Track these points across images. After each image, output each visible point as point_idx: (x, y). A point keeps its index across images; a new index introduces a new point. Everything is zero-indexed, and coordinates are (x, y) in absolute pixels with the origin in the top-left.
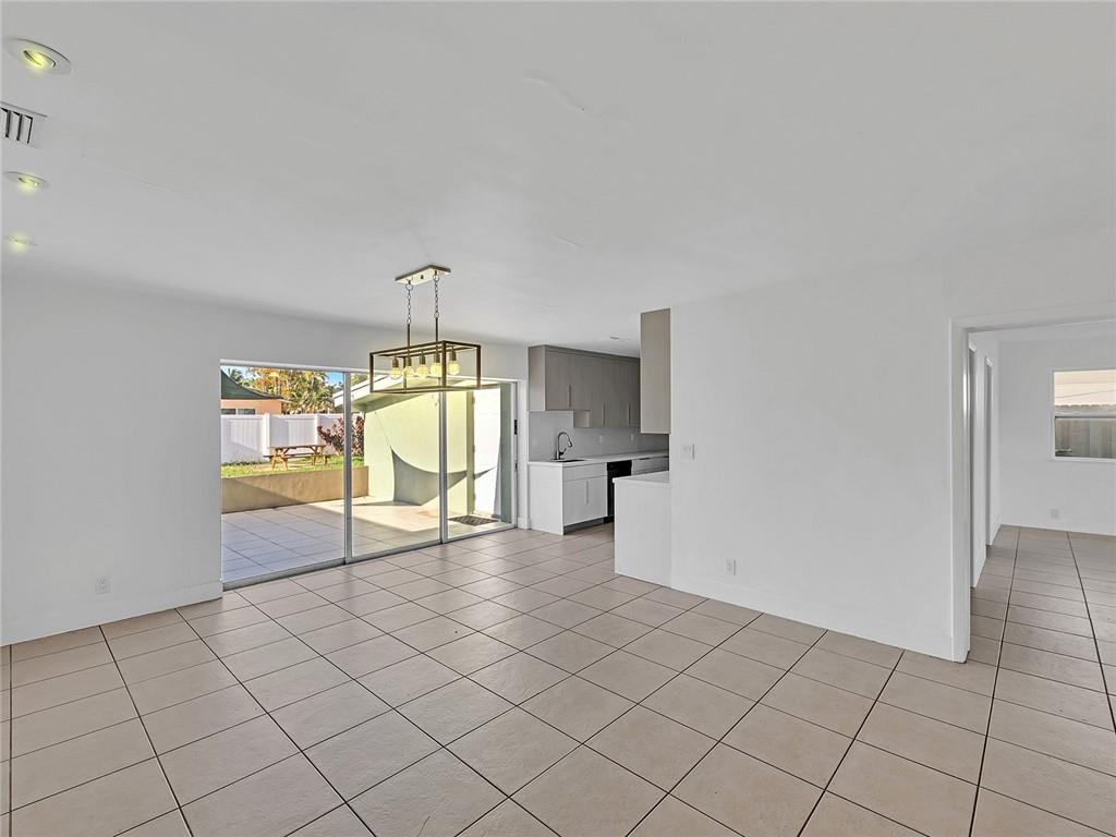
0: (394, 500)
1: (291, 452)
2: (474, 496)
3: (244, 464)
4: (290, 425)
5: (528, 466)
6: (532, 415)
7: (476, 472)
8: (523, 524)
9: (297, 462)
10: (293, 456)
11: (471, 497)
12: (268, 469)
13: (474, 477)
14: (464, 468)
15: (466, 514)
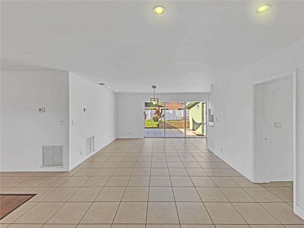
0: (193, 130)
3: (175, 120)
11: (203, 130)
13: (204, 125)
14: (201, 122)
15: (201, 134)
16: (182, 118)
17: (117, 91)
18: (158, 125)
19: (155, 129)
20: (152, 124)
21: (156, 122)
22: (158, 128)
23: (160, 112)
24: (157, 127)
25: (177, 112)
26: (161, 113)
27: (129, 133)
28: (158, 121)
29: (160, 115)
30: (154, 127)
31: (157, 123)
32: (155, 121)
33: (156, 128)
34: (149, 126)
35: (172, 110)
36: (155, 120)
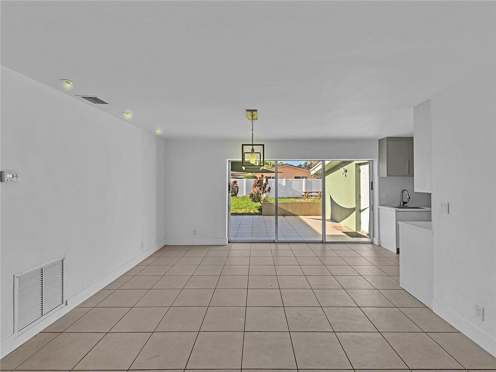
0: (331, 219)
1: (310, 194)
2: (360, 222)
3: (289, 198)
4: (313, 183)
5: (379, 209)
6: (380, 178)
7: (362, 209)
8: (376, 242)
9: (315, 199)
10: (312, 196)
11: (358, 223)
12: (302, 200)
13: (360, 211)
14: (354, 206)
15: (355, 231)
16: (304, 194)
17: (159, 132)
18: (260, 209)
19: (255, 216)
20: (248, 206)
21: (256, 202)
22: (261, 214)
23: (264, 182)
24: (257, 211)
25: (295, 182)
26: (266, 184)
27: (195, 233)
28: (259, 201)
29: (264, 189)
30: (252, 212)
31: (259, 204)
32: (254, 200)
33: (256, 214)
34: (243, 211)
35: (284, 180)
36: (255, 198)
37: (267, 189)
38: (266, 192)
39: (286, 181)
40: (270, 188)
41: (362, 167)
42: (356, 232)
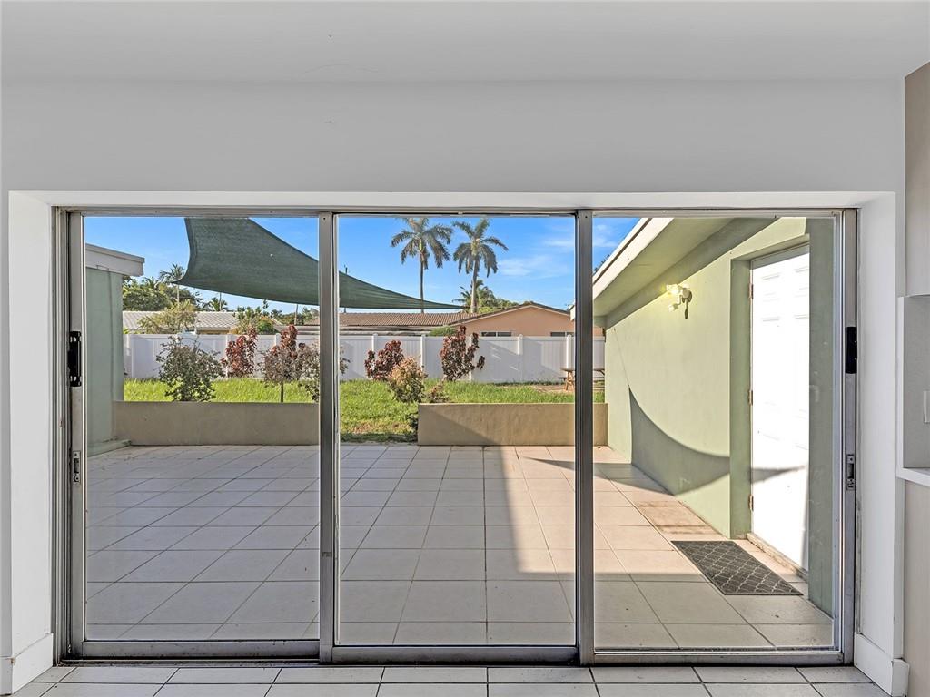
11: (742, 508)
15: (727, 538)
22: (415, 442)
23: (469, 343)
26: (472, 350)
29: (468, 360)
37: (475, 362)
38: (473, 368)
39: (524, 342)
40: (482, 359)
41: (758, 275)
42: (730, 544)
